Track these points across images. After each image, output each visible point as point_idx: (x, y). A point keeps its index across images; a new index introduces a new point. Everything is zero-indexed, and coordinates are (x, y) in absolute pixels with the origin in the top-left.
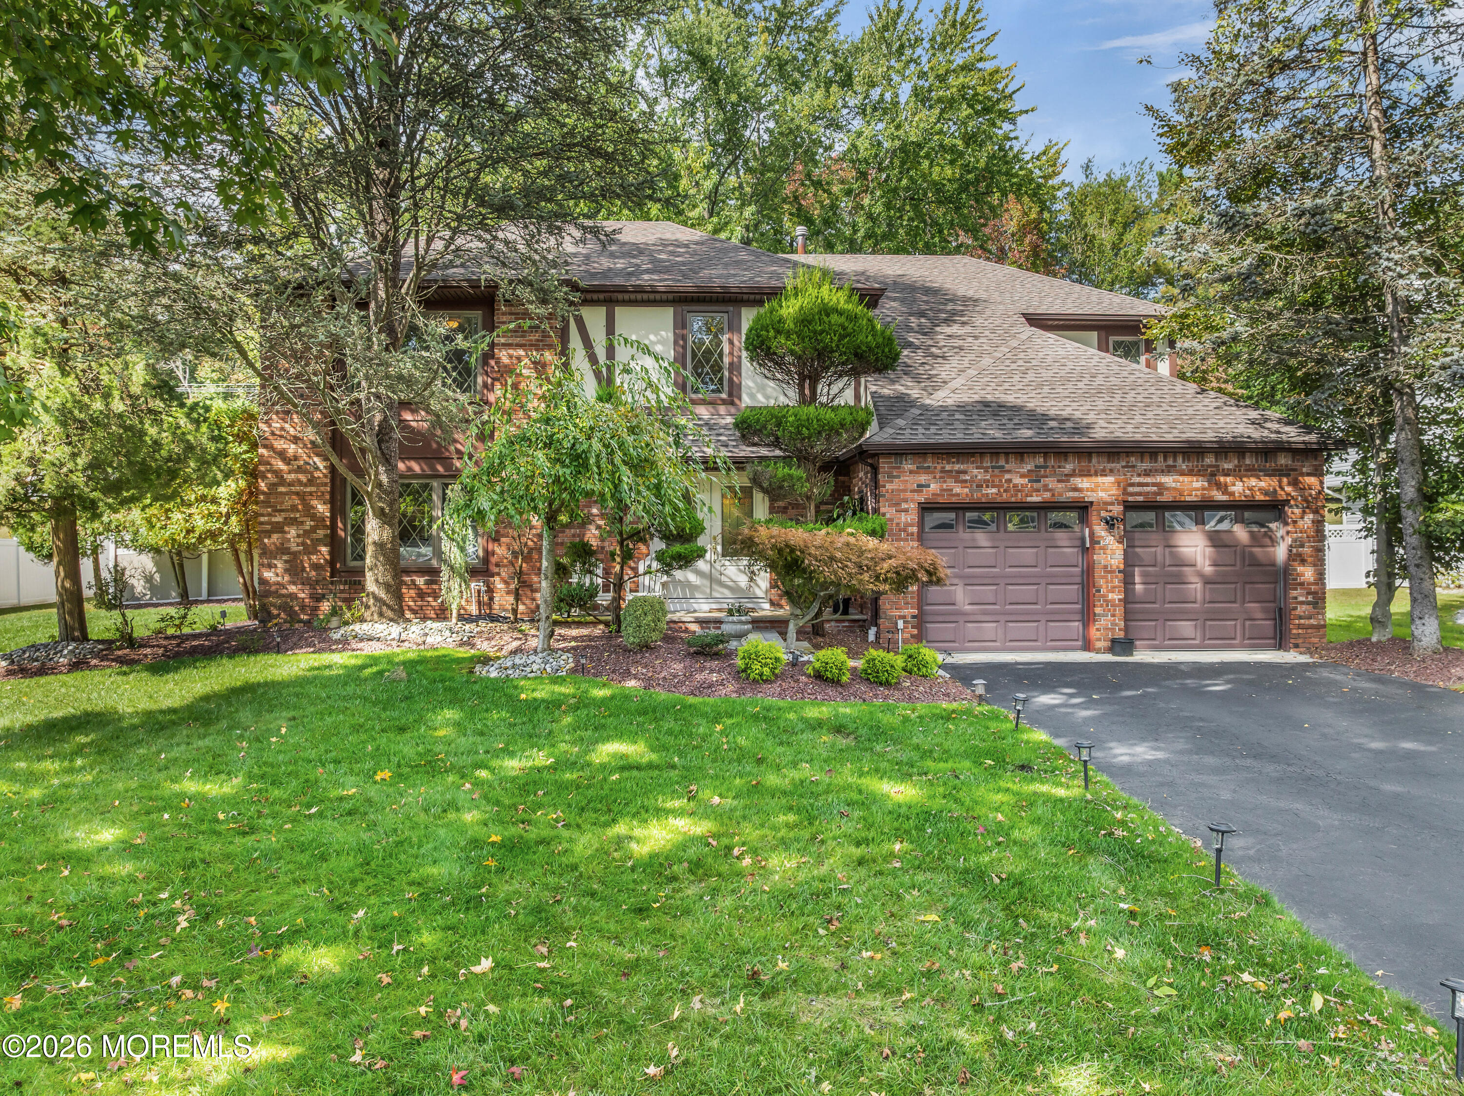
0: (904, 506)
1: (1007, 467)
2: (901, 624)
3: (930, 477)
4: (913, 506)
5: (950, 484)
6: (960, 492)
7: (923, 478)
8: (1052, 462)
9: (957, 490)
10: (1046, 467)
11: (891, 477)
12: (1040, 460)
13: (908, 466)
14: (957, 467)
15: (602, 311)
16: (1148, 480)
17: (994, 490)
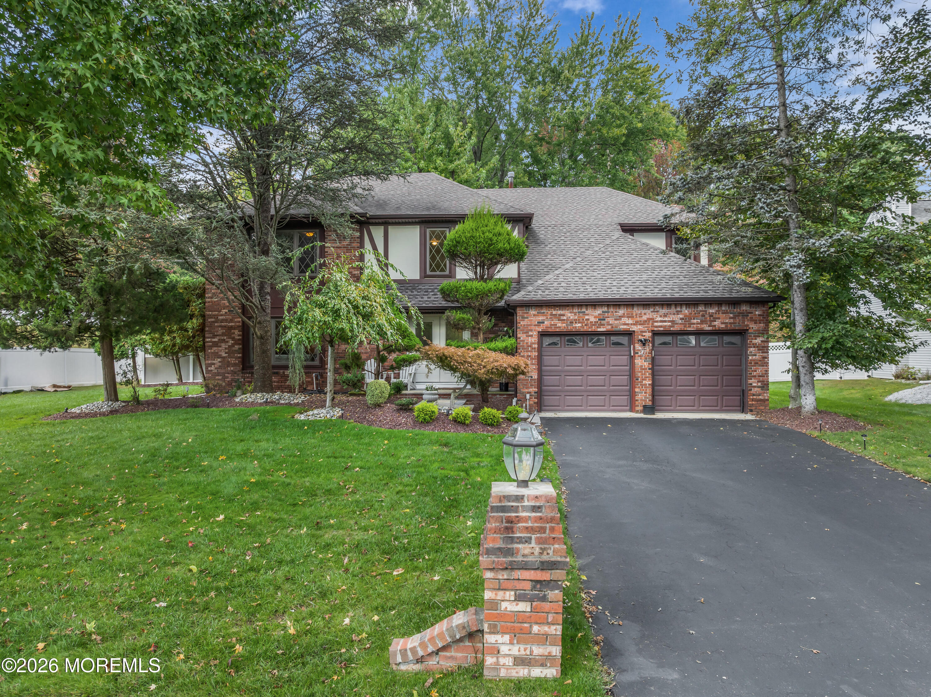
0: (530, 333)
1: (587, 312)
2: (528, 396)
3: (544, 318)
4: (535, 333)
5: (555, 321)
6: (561, 326)
7: (541, 318)
8: (611, 309)
9: (559, 325)
10: (608, 312)
11: (523, 318)
12: (605, 309)
13: (533, 312)
14: (560, 312)
15: (382, 228)
16: (666, 319)
17: (580, 325)
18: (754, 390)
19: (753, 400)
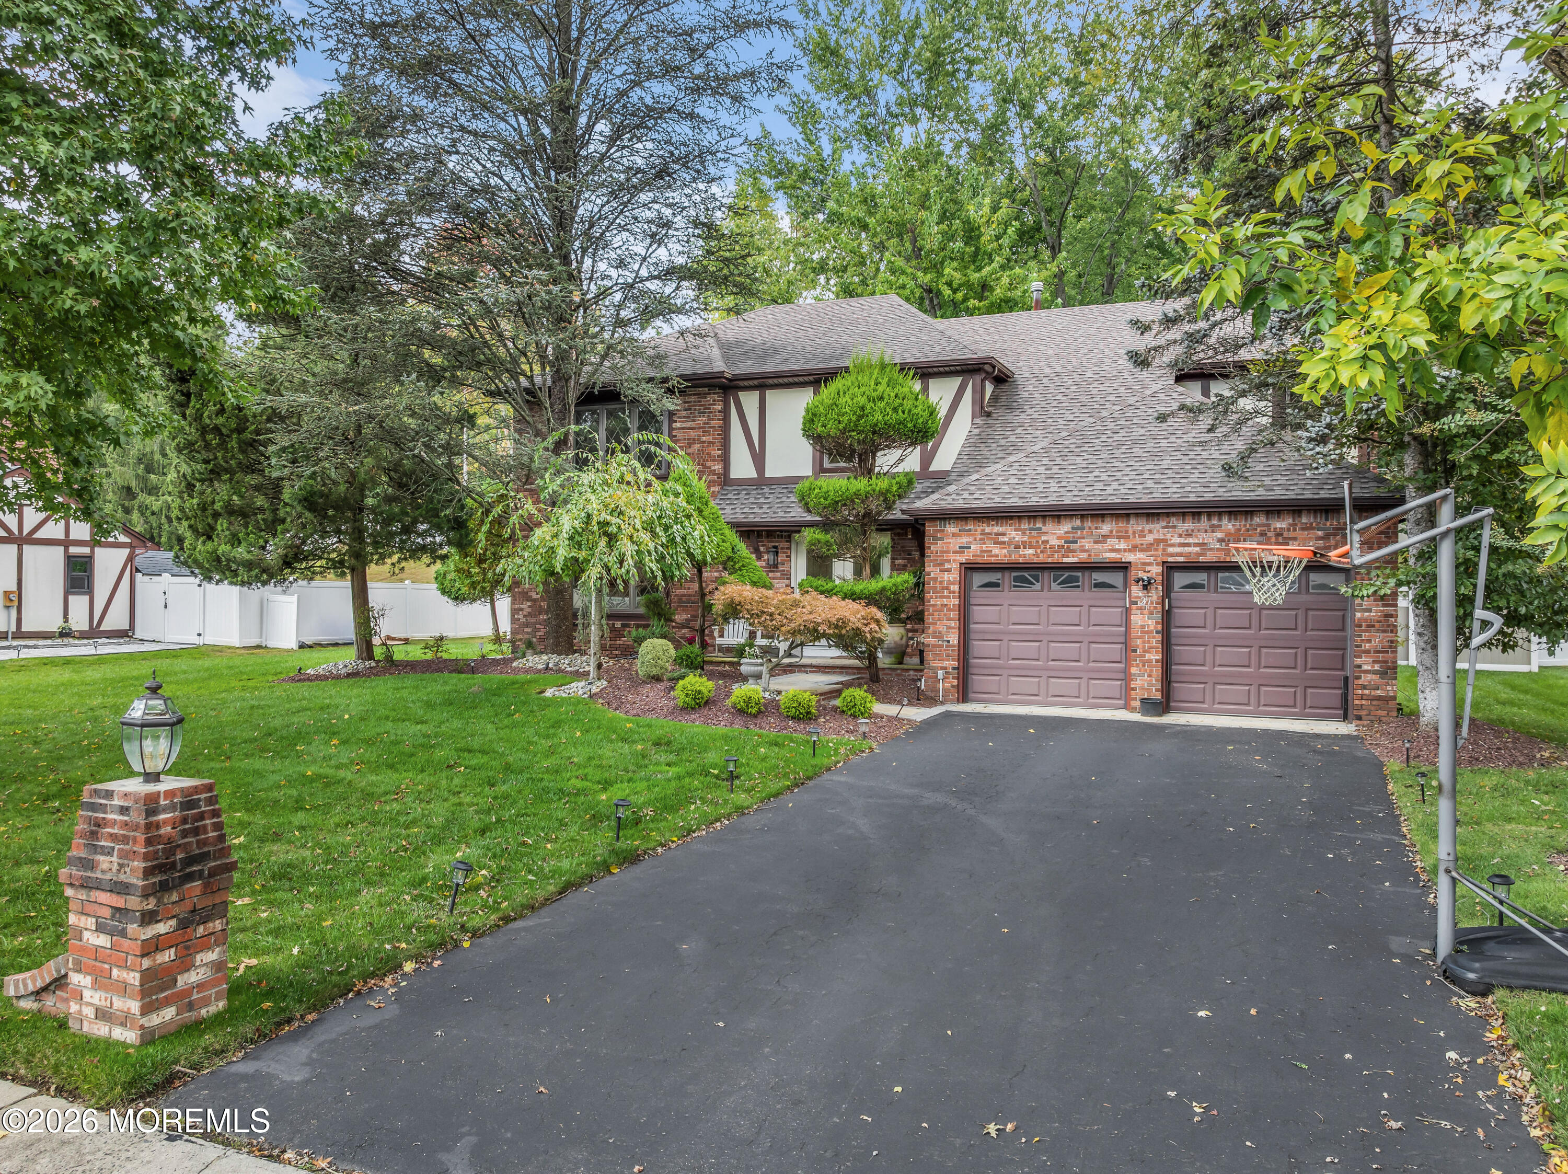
0: (947, 566)
1: (1044, 529)
2: (940, 674)
3: (971, 539)
4: (955, 566)
5: (989, 545)
6: (999, 554)
7: (964, 540)
8: (1088, 523)
9: (996, 551)
10: (1082, 529)
11: (936, 539)
12: (1077, 523)
13: (951, 528)
14: (997, 529)
15: (756, 395)
16: (1191, 540)
17: (1031, 551)
18: (1365, 679)
19: (1362, 697)
